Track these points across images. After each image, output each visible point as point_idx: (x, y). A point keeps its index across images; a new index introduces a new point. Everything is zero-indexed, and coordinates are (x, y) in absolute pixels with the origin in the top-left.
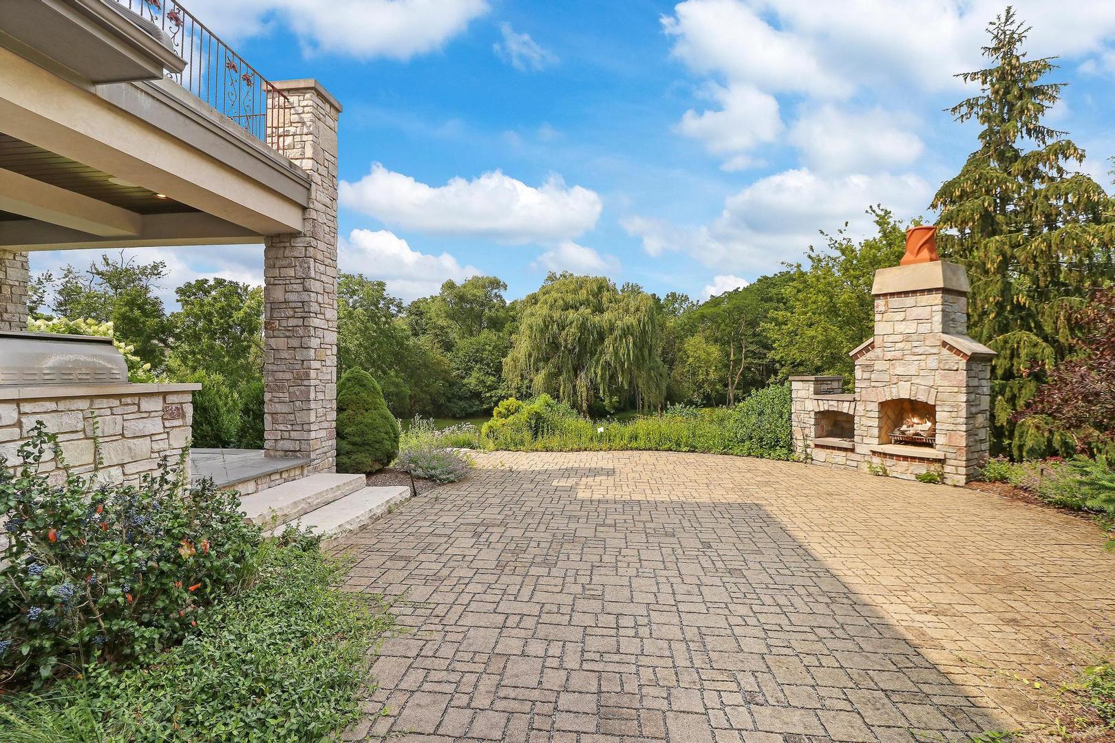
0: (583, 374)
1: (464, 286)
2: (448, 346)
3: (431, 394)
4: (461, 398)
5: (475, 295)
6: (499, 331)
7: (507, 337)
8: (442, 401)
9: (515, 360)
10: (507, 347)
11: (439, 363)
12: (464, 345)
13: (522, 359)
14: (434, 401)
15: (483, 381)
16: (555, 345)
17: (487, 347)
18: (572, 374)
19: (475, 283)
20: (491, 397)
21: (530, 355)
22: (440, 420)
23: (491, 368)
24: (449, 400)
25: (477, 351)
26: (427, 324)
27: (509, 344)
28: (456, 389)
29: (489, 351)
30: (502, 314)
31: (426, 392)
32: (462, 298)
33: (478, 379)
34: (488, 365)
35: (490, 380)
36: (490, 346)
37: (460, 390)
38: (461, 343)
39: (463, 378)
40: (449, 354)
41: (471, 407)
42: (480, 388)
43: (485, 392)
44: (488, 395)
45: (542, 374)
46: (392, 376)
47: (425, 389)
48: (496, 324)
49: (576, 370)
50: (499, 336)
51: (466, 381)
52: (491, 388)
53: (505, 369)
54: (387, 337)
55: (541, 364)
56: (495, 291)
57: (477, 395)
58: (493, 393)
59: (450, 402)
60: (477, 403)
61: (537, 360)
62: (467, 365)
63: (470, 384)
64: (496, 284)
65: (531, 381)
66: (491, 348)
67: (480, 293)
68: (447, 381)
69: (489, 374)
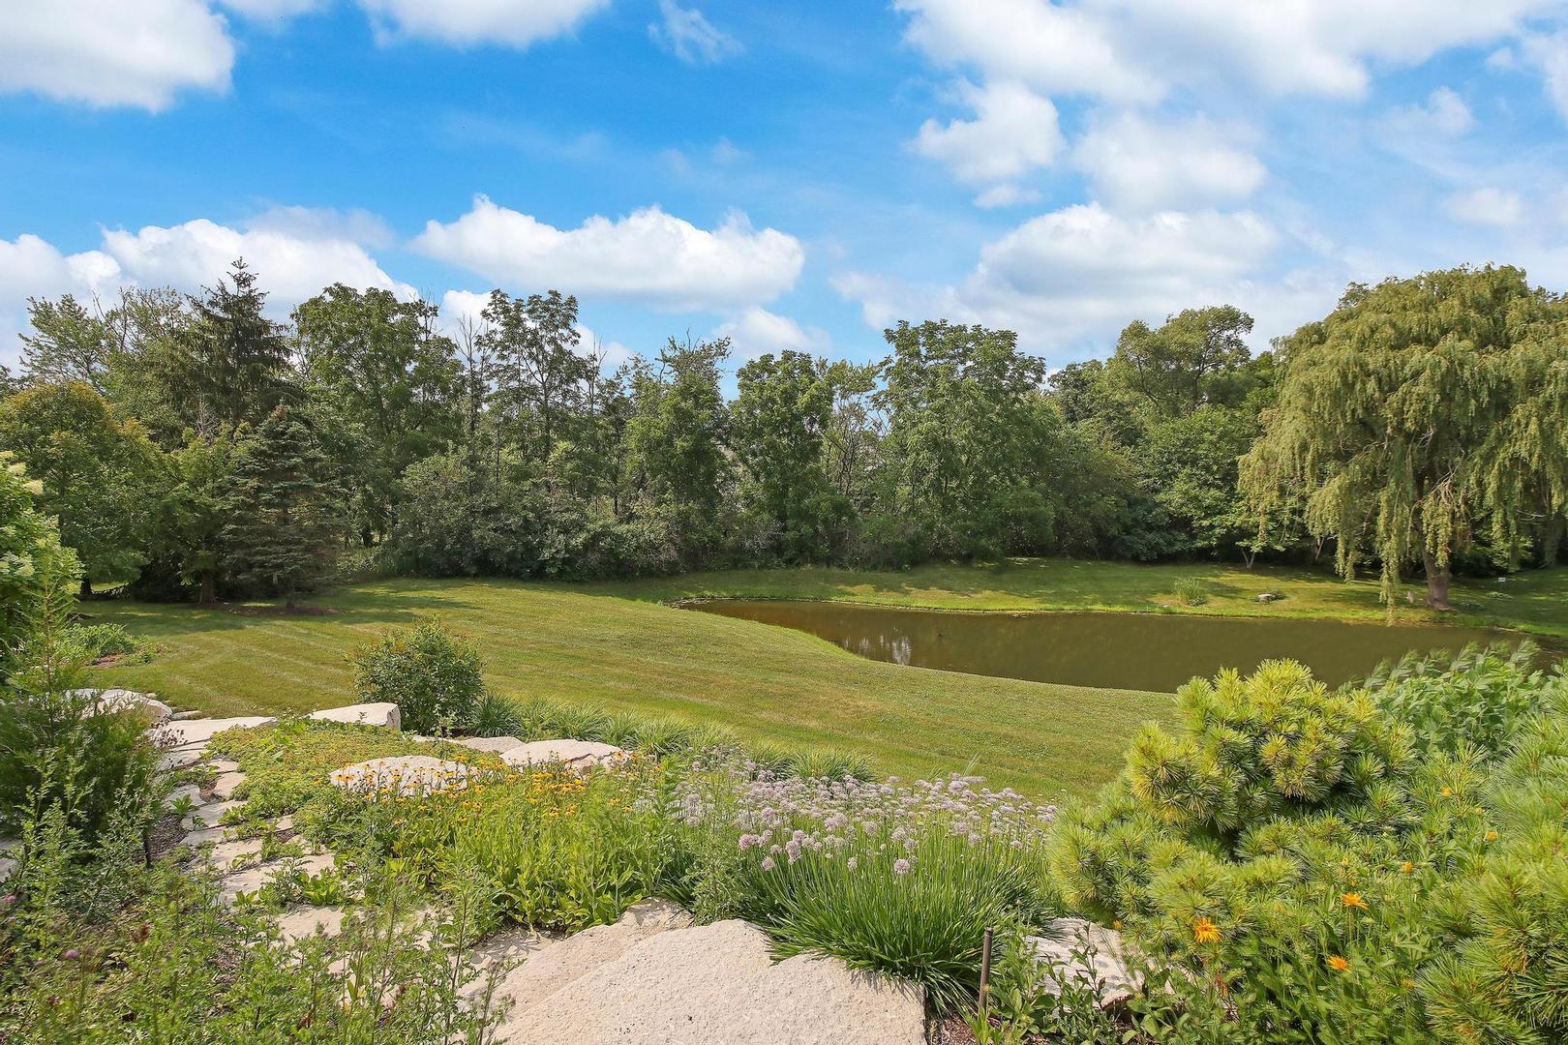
0: (1444, 487)
1: (1164, 331)
2: (1131, 436)
3: (1093, 520)
4: (1150, 528)
5: (1185, 344)
6: (1231, 406)
7: (1251, 417)
8: (1114, 531)
9: (1267, 459)
10: (1249, 436)
11: (1111, 464)
12: (1161, 432)
13: (1284, 457)
14: (1099, 532)
15: (1196, 497)
16: (1367, 427)
17: (1206, 435)
18: (1410, 486)
19: (1188, 321)
20: (1212, 527)
21: (1304, 448)
22: (1110, 563)
23: (1213, 474)
24: (1127, 530)
25: (1186, 443)
26: (1093, 400)
27: (1254, 430)
28: (1140, 511)
29: (1211, 442)
30: (1239, 373)
31: (1086, 515)
32: (1159, 352)
33: (1186, 493)
34: (1208, 469)
35: (1211, 496)
36: (1212, 433)
37: (1150, 512)
38: (1153, 430)
39: (1156, 491)
40: (1128, 450)
41: (1170, 544)
42: (1190, 511)
43: (1200, 519)
44: (1205, 523)
45: (1334, 485)
46: (1022, 488)
47: (1083, 509)
48: (1226, 394)
49: (1426, 477)
50: (1233, 416)
51: (1161, 497)
52: (1211, 511)
53: (1244, 475)
54: (1020, 423)
55: (1330, 466)
56: (1226, 333)
57: (1182, 523)
58: (1217, 520)
59: (1128, 533)
60: (1183, 536)
61: (1321, 458)
62: (1166, 470)
63: (1170, 502)
64: (1231, 318)
65: (1303, 499)
66: (1214, 438)
67: (1195, 339)
68: (1126, 496)
69: (1210, 486)
